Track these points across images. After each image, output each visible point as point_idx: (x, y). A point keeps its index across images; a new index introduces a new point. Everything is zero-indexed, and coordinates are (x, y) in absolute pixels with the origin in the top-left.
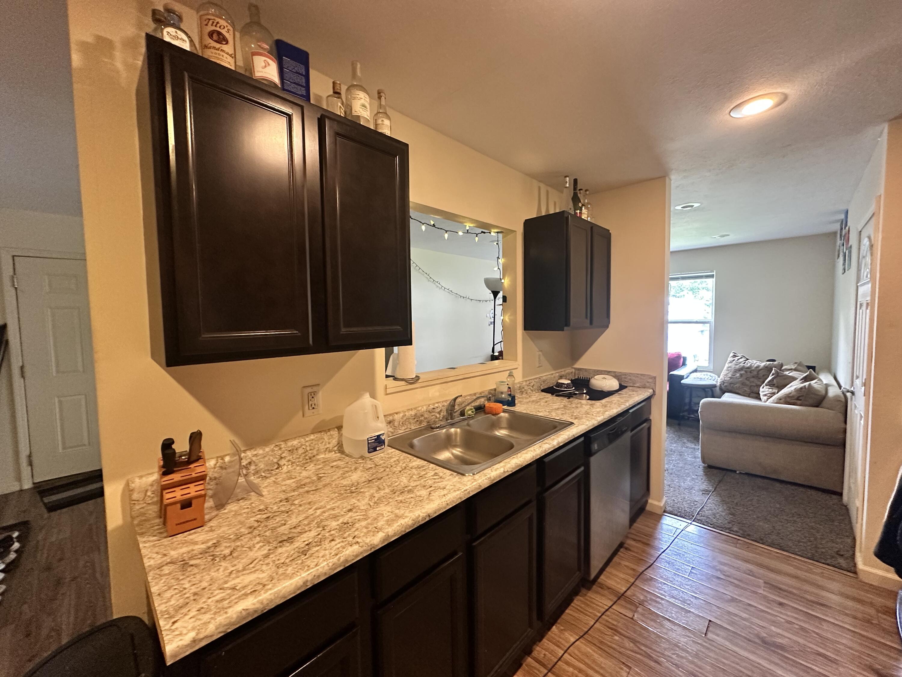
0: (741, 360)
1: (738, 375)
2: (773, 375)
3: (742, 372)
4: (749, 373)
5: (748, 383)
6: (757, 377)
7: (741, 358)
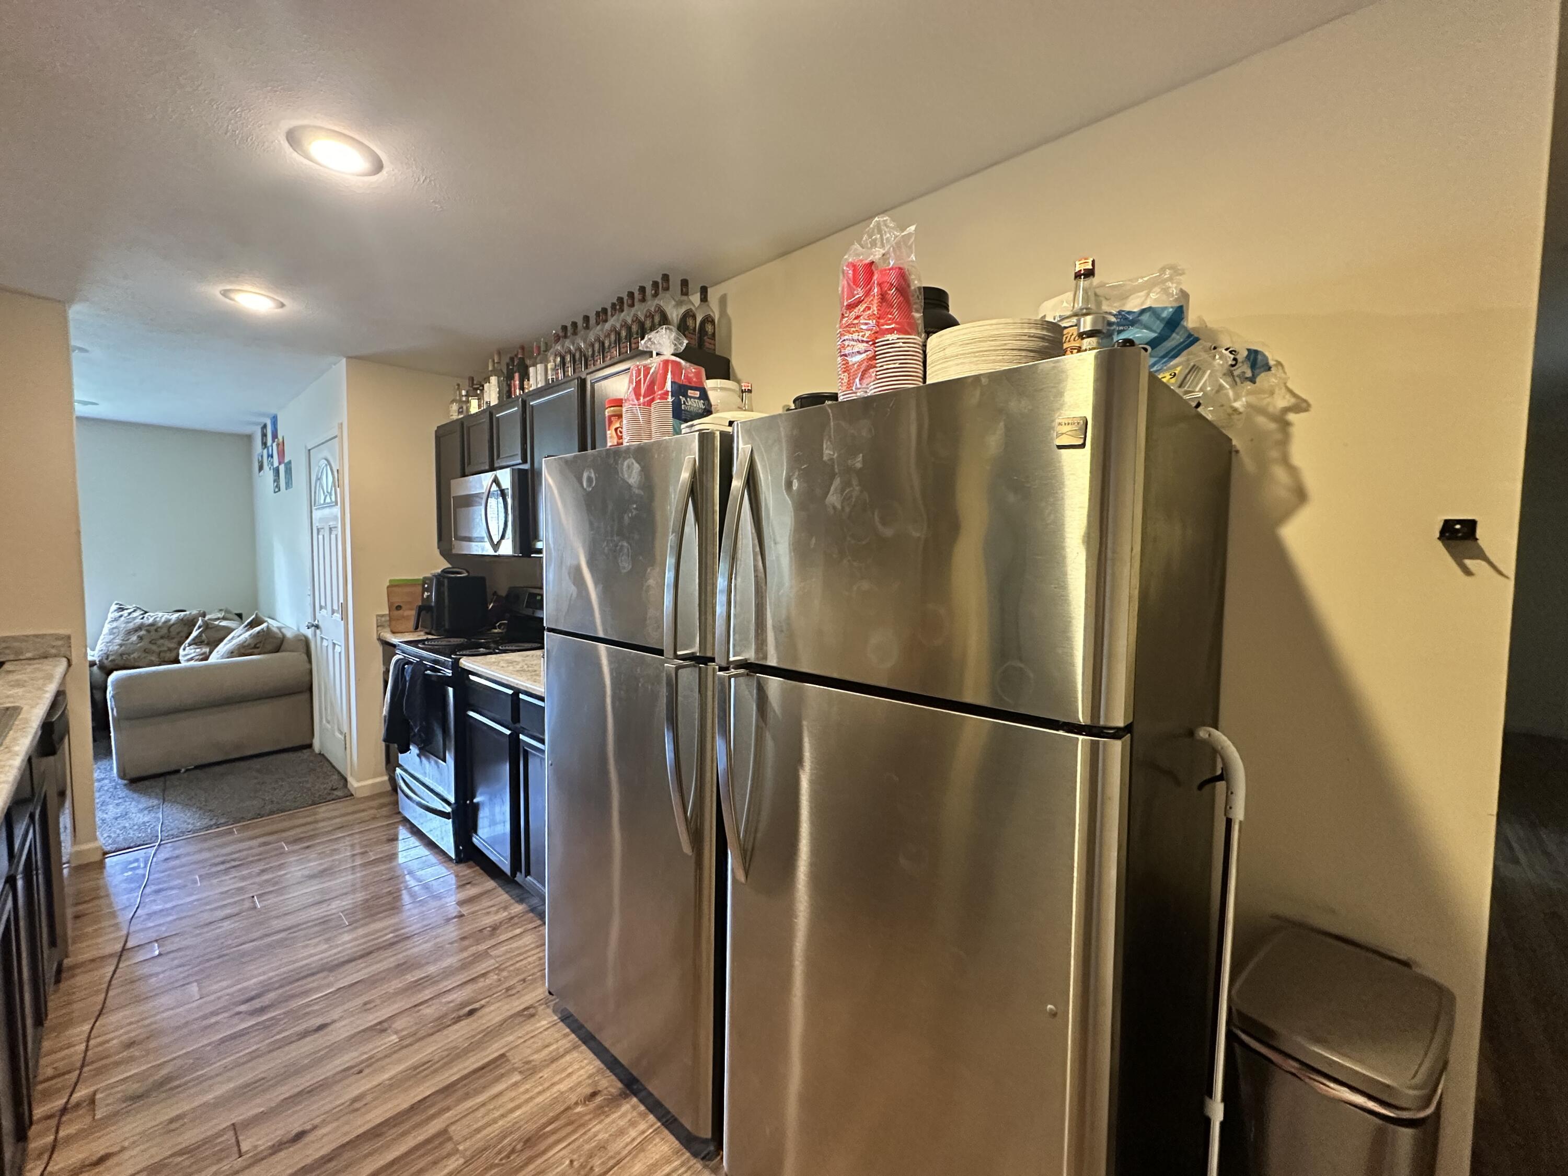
0: (135, 615)
1: (134, 638)
2: (199, 627)
3: (142, 633)
4: (153, 633)
5: (154, 647)
6: (168, 636)
7: (134, 611)
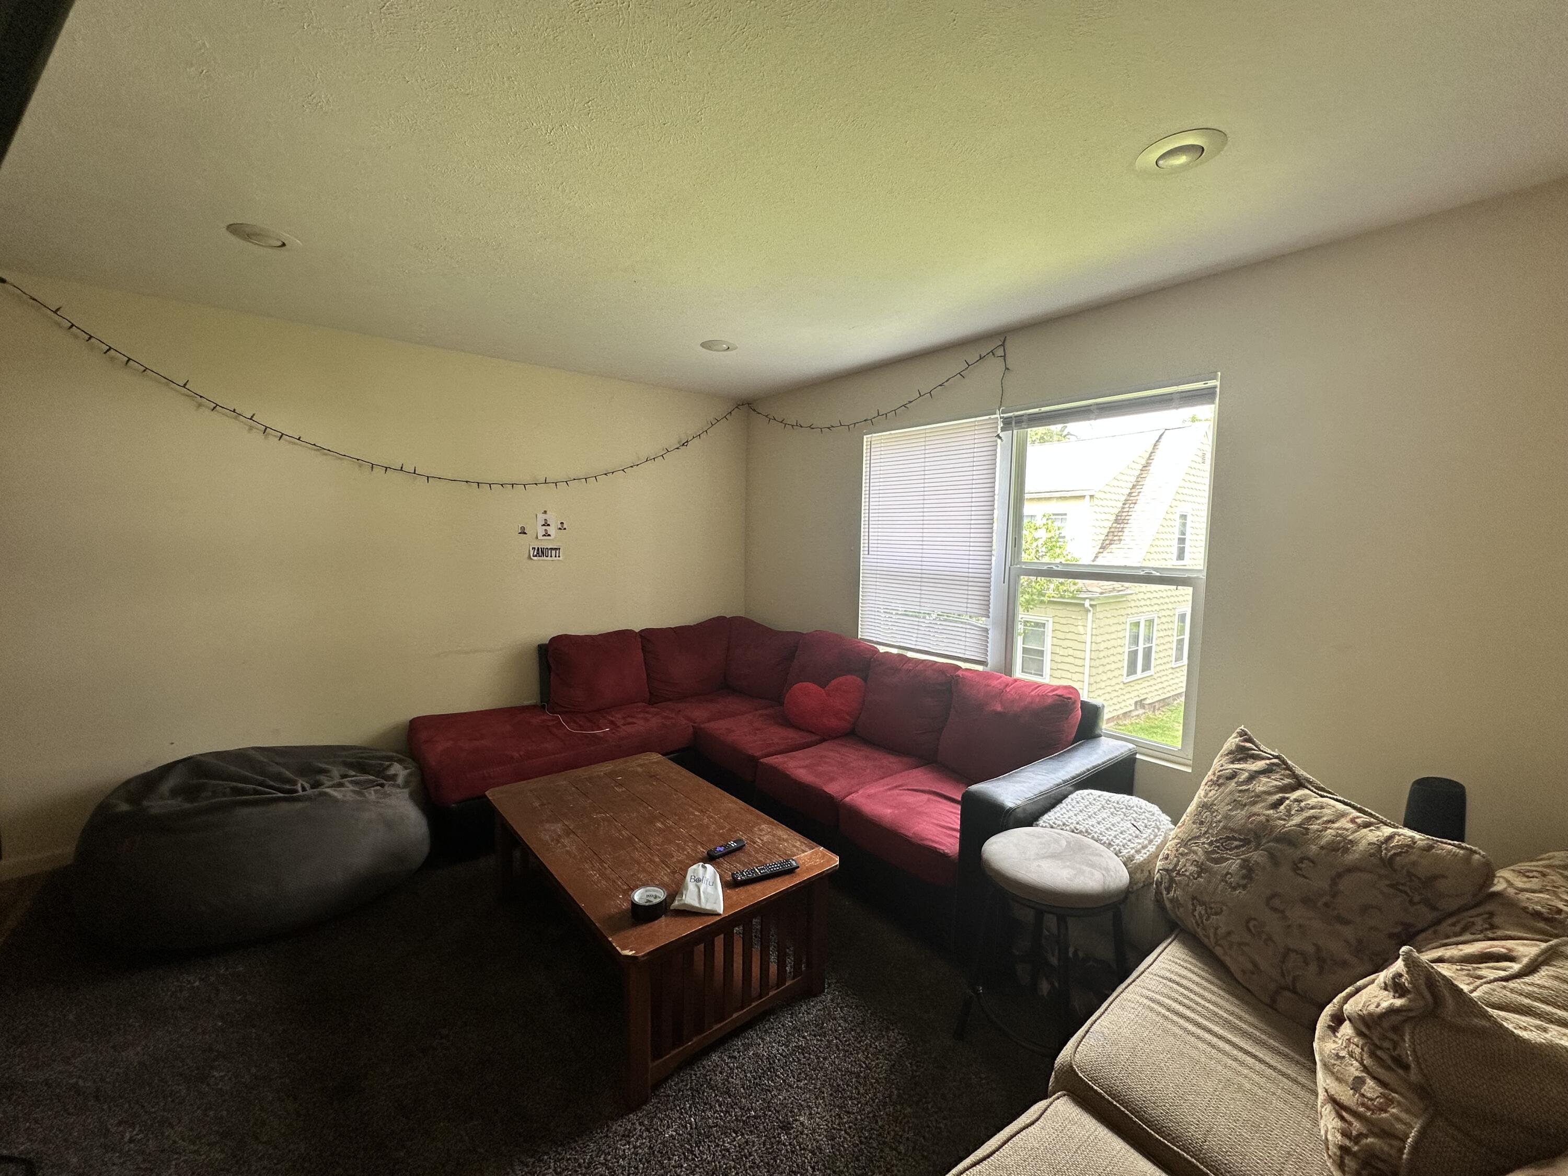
0: (1263, 784)
1: (1233, 865)
3: (1257, 856)
5: (1274, 924)
7: (1267, 772)
